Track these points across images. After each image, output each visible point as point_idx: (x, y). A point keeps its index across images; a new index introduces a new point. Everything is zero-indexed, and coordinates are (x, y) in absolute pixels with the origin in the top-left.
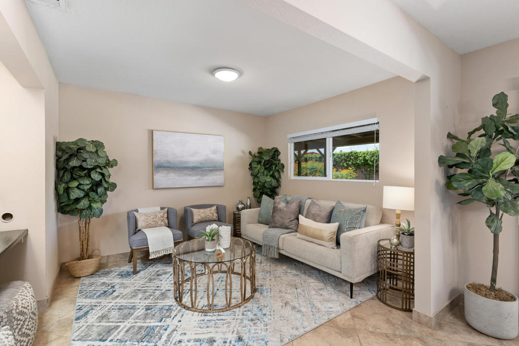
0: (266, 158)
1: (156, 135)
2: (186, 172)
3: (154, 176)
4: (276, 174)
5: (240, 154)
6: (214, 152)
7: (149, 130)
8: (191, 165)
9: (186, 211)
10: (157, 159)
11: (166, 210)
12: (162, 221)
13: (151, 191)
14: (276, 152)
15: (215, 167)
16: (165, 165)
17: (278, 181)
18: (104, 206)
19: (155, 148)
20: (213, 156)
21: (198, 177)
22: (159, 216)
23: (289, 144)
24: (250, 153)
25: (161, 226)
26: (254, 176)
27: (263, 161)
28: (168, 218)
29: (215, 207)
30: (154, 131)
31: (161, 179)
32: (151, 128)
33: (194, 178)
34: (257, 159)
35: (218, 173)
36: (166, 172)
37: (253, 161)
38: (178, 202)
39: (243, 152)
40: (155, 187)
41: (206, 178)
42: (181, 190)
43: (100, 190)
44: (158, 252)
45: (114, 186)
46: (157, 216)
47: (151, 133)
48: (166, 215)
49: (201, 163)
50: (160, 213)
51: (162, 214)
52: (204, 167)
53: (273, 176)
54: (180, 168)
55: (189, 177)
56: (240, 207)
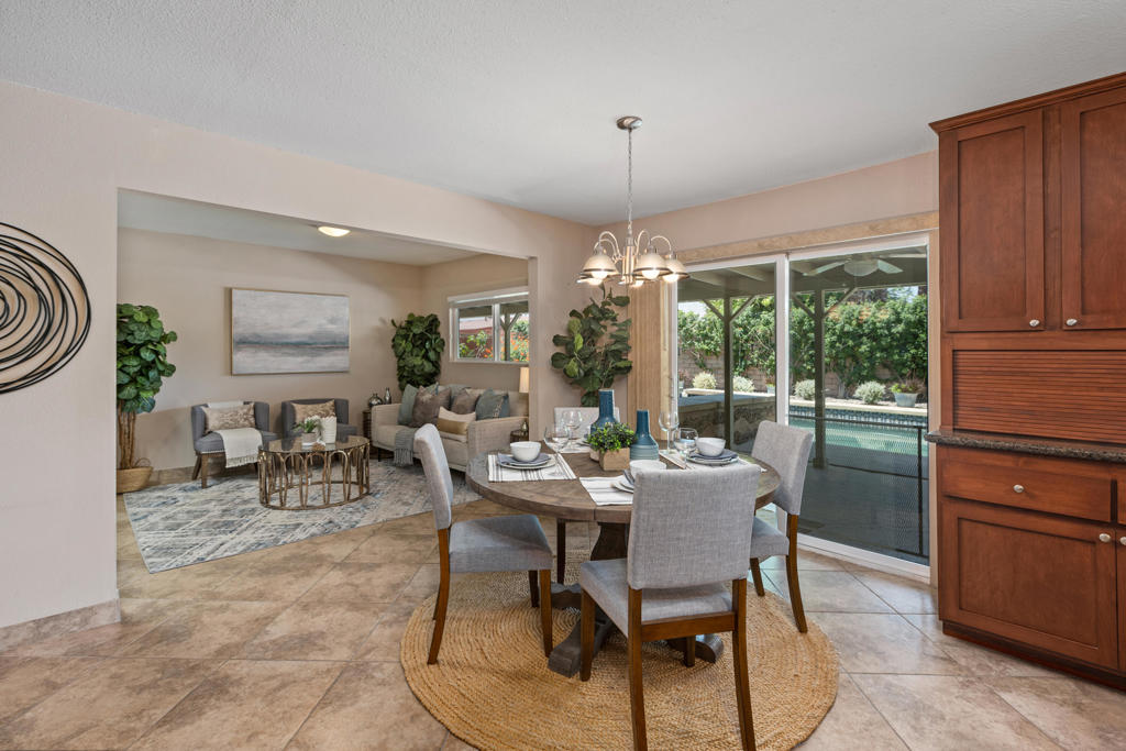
0: (417, 330)
1: (236, 295)
2: (286, 350)
3: (234, 357)
4: (432, 355)
5: (378, 323)
6: (333, 321)
7: (226, 289)
8: (294, 340)
9: (284, 406)
10: (237, 331)
11: (252, 405)
12: (245, 419)
13: (228, 378)
14: (433, 323)
15: (335, 343)
16: (250, 339)
17: (436, 364)
18: (157, 397)
19: (234, 315)
20: (331, 327)
21: (305, 358)
22: (241, 412)
23: (451, 311)
24: (393, 321)
25: (244, 426)
26: (400, 357)
27: (411, 334)
28: (255, 416)
29: (332, 403)
30: (234, 291)
31: (244, 359)
32: (230, 286)
33: (300, 359)
34: (403, 332)
35: (339, 352)
36: (253, 350)
37: (397, 335)
38: (272, 394)
39: (383, 321)
40: (234, 372)
41: (318, 359)
42: (277, 377)
43: (152, 374)
44: (239, 459)
45: (172, 369)
46: (237, 412)
47: (229, 292)
48: (252, 412)
49: (311, 337)
50: (242, 409)
51: (245, 410)
52: (315, 343)
53: (426, 357)
54: (277, 344)
55: (291, 359)
56: (374, 402)
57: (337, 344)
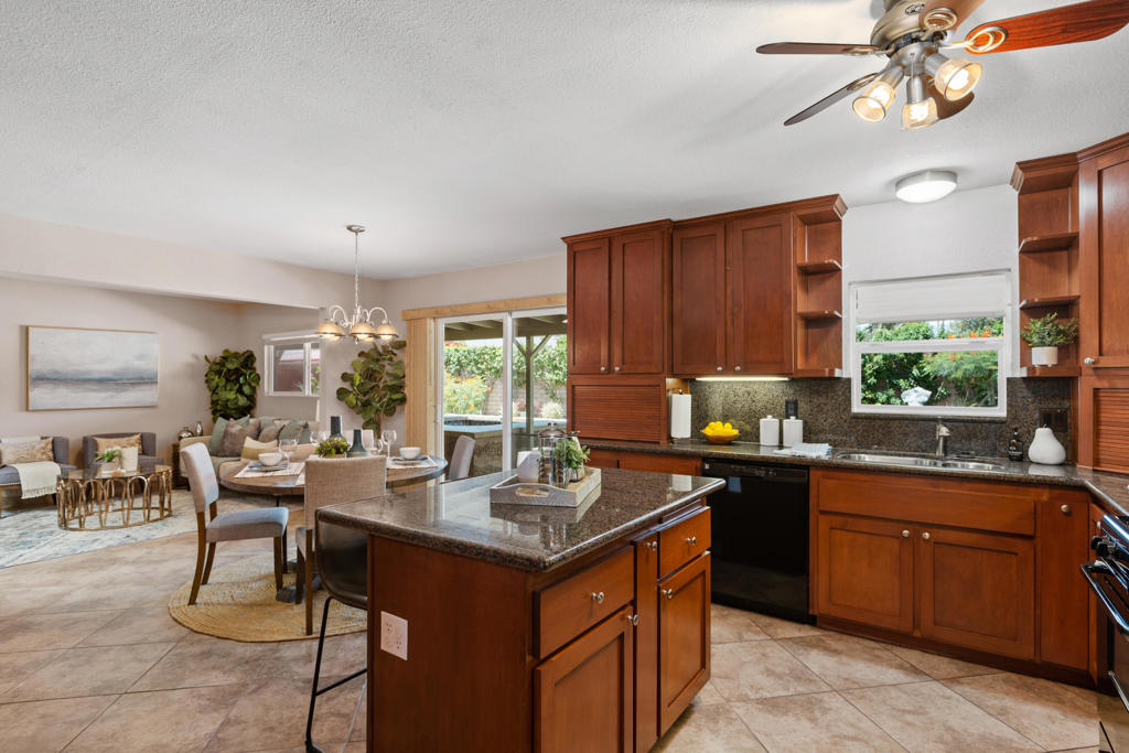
0: (231, 366)
1: (33, 333)
2: (88, 386)
3: (30, 393)
4: (246, 389)
5: (191, 360)
6: (140, 357)
7: (21, 327)
8: (97, 376)
9: (85, 440)
10: (35, 367)
11: (50, 439)
12: (44, 453)
13: (25, 414)
14: (248, 360)
15: (142, 378)
16: (48, 376)
17: (252, 399)
19: (31, 352)
21: (110, 393)
22: (39, 447)
23: (266, 348)
24: (206, 357)
25: (41, 460)
26: (214, 391)
27: (225, 370)
28: (53, 450)
29: (138, 436)
30: (30, 329)
32: (26, 323)
33: (103, 395)
34: (216, 368)
36: (50, 386)
37: (211, 370)
38: (73, 429)
39: (196, 357)
40: (30, 408)
44: (36, 490)
46: (34, 447)
47: (26, 330)
48: (50, 446)
49: (116, 373)
50: (39, 443)
51: (43, 445)
52: (120, 379)
53: (240, 391)
54: (78, 380)
55: (93, 394)
56: (184, 435)
57: (145, 380)
